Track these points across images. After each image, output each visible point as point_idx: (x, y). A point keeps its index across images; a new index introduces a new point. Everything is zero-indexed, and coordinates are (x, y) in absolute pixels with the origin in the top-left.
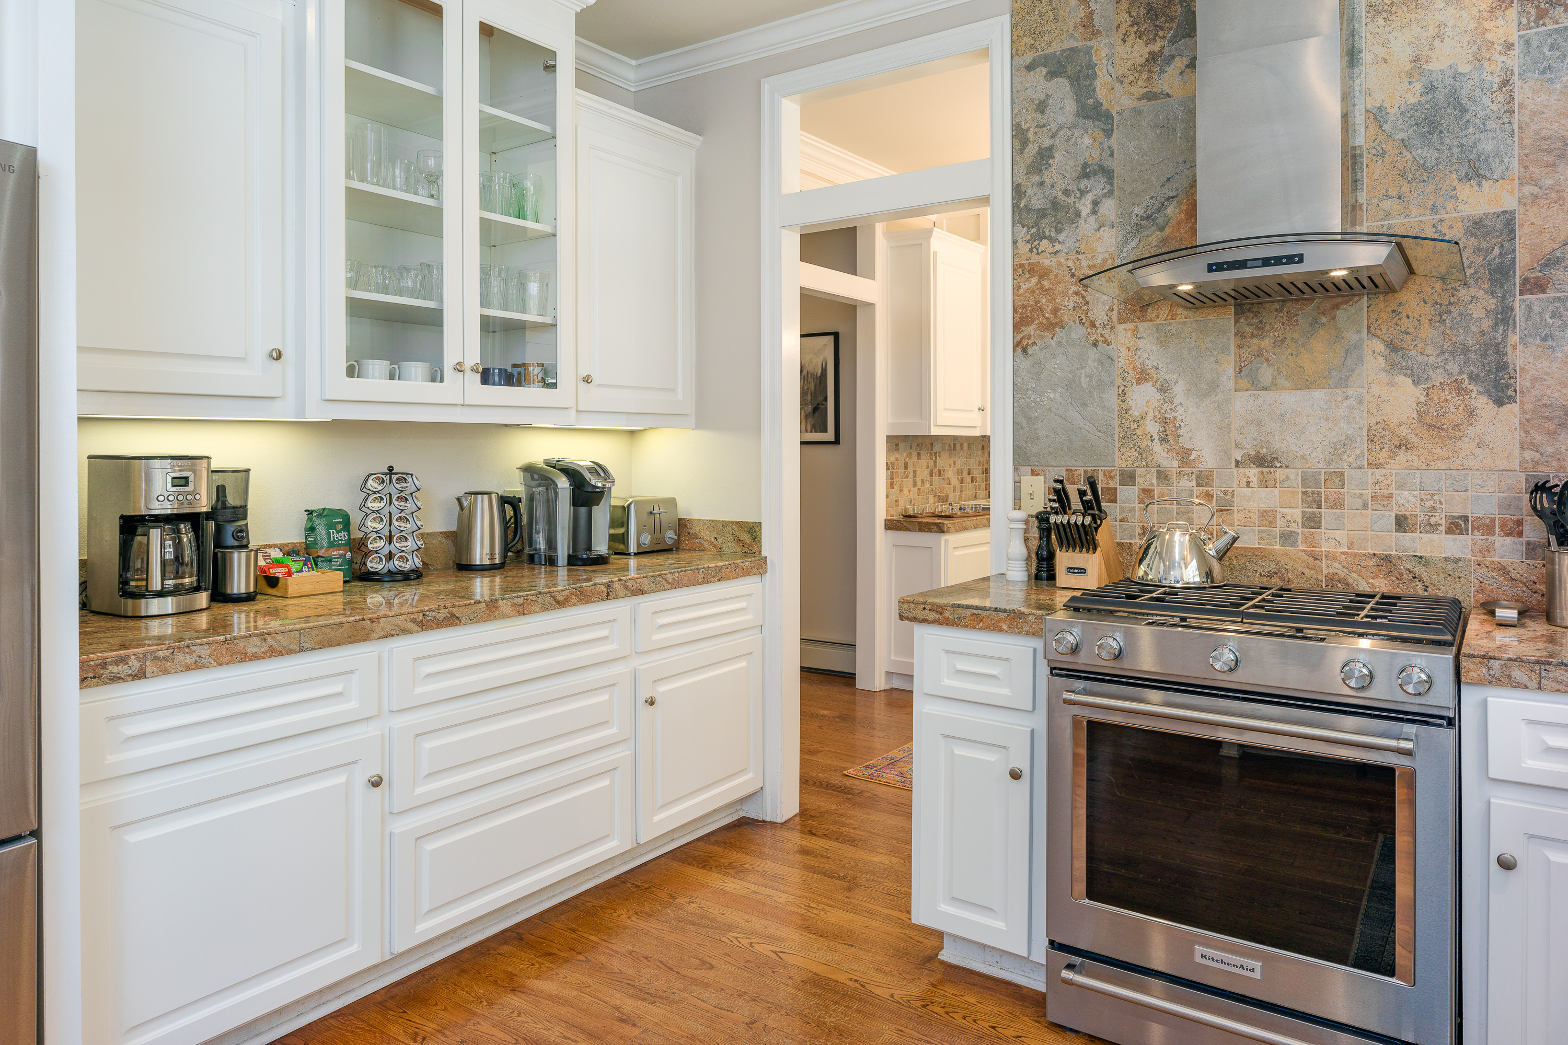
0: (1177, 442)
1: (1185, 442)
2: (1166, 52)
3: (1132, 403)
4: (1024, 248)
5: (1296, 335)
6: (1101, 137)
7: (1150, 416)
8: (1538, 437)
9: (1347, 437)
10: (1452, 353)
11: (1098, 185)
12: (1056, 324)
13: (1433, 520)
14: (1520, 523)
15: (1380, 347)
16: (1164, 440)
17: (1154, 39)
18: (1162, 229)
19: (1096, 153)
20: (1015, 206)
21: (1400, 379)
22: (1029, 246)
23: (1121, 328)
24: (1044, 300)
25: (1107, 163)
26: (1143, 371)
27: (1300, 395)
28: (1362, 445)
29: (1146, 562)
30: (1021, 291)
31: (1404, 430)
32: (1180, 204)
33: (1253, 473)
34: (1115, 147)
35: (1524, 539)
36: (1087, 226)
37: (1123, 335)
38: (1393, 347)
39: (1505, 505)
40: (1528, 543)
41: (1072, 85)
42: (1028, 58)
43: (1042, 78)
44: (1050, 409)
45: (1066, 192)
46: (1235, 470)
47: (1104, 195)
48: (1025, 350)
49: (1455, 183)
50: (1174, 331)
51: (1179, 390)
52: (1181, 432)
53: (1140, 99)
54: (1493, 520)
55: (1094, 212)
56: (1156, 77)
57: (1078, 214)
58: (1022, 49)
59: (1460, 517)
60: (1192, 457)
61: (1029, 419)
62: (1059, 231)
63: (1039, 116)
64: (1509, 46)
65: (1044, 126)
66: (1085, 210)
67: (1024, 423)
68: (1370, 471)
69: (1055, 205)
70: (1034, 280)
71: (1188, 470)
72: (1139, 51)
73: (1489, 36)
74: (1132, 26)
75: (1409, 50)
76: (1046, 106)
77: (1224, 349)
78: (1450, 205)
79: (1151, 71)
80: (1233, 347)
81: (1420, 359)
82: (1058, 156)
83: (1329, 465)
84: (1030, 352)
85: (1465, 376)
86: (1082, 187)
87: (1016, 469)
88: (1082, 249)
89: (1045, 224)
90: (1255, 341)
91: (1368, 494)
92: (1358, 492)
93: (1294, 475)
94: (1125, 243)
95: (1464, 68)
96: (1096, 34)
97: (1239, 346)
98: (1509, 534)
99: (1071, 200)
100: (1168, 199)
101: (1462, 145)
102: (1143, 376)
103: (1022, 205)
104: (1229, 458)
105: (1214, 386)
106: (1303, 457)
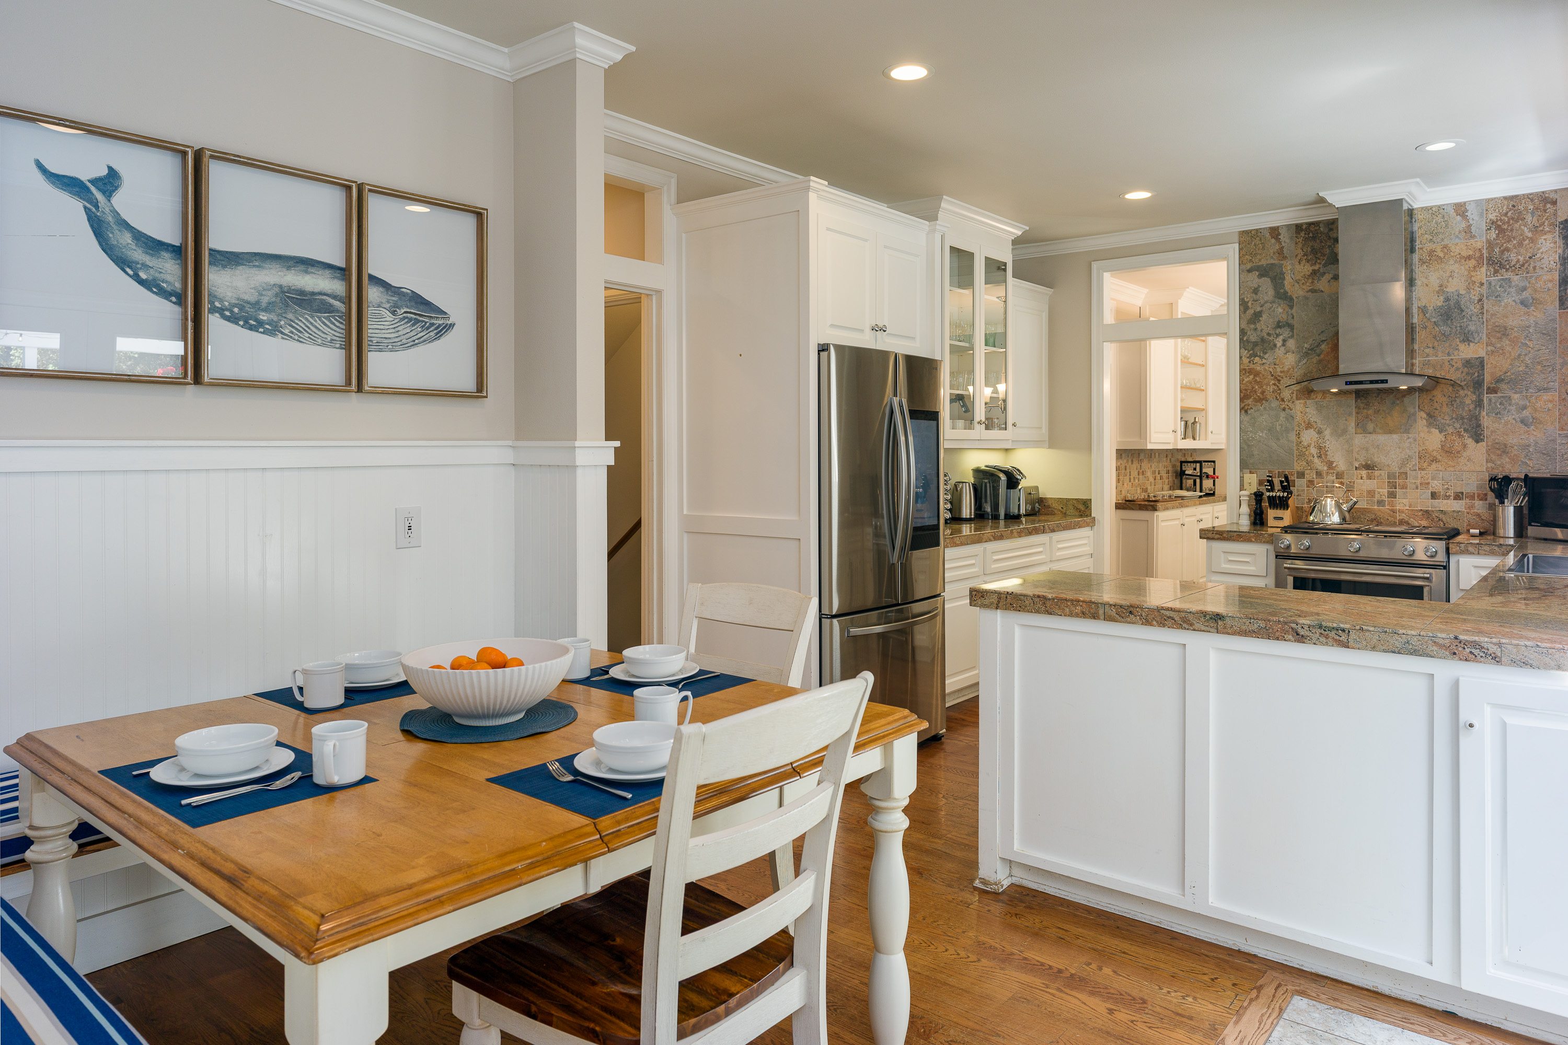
0: (1326, 458)
1: (1330, 458)
2: (1321, 271)
3: (1303, 439)
4: (1246, 361)
5: (1385, 409)
6: (1287, 309)
7: (1313, 445)
8: (1494, 457)
9: (1409, 456)
10: (1456, 419)
11: (1286, 332)
12: (1263, 399)
13: (1448, 494)
14: (1486, 495)
15: (1424, 415)
16: (1320, 457)
17: (1315, 264)
18: (1319, 355)
19: (1285, 316)
20: (1241, 340)
21: (1433, 430)
22: (1248, 360)
23: (1298, 402)
24: (1257, 387)
25: (1291, 321)
26: (1309, 423)
27: (1386, 436)
28: (1415, 460)
29: (1313, 514)
30: (1244, 382)
31: (1435, 454)
32: (1328, 344)
33: (1364, 473)
34: (1295, 314)
35: (1487, 502)
36: (1280, 351)
37: (1299, 405)
38: (1430, 415)
39: (1480, 487)
40: (1489, 504)
41: (1272, 282)
42: (1249, 266)
43: (1256, 277)
44: (1260, 441)
45: (1269, 334)
46: (1355, 471)
47: (1289, 337)
48: (1246, 411)
49: (1458, 343)
50: (1325, 405)
51: (1327, 433)
52: (1328, 453)
53: (1307, 292)
54: (1474, 494)
55: (1283, 345)
56: (1316, 282)
57: (1275, 345)
58: (1245, 261)
59: (1460, 493)
60: (1334, 465)
61: (1248, 446)
62: (1265, 353)
63: (1254, 295)
64: (1482, 284)
65: (1257, 301)
66: (1279, 344)
67: (1246, 448)
68: (1419, 472)
69: (1263, 340)
70: (1252, 377)
71: (1332, 471)
72: (1307, 269)
73: (1473, 279)
74: (1304, 256)
75: (1438, 281)
76: (1258, 291)
77: (1350, 414)
78: (1456, 353)
79: (1313, 279)
80: (1354, 413)
81: (1442, 421)
82: (1264, 316)
83: (1400, 469)
84: (1249, 413)
85: (1462, 430)
86: (1277, 332)
87: (1241, 470)
88: (1277, 362)
89: (1257, 349)
90: (1365, 411)
91: (1419, 482)
92: (1414, 481)
93: (1384, 474)
94: (1300, 361)
95: (1462, 292)
96: (1285, 258)
97: (1357, 413)
98: (1481, 500)
99: (1271, 338)
100: (1322, 341)
101: (1461, 326)
102: (1309, 426)
103: (1245, 339)
104: (1352, 465)
105: (1345, 431)
106: (1388, 465)
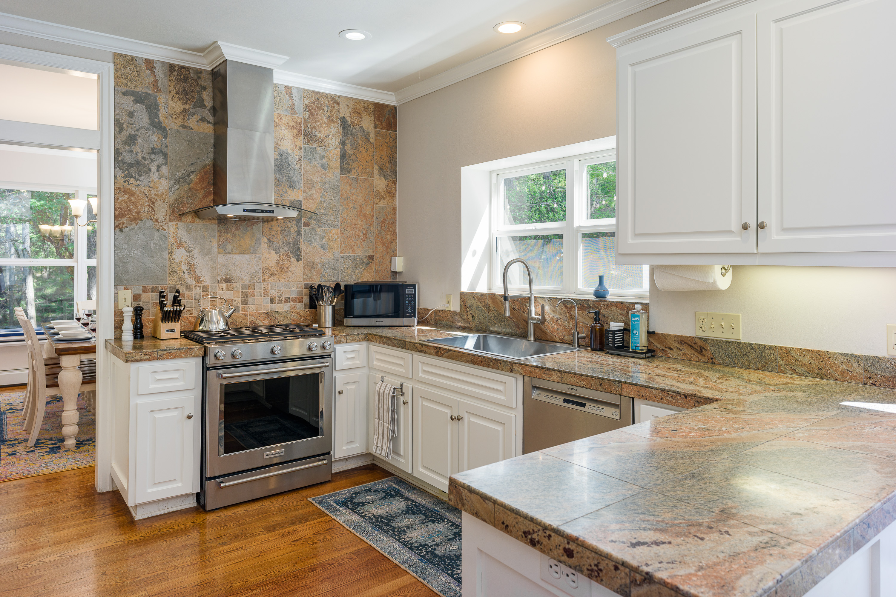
0: (195, 273)
1: (198, 273)
2: (191, 110)
3: (175, 257)
4: (121, 180)
5: (239, 234)
6: (161, 138)
7: (183, 262)
8: (307, 271)
9: (256, 271)
10: (286, 244)
11: (160, 159)
12: (138, 219)
13: (280, 299)
14: (302, 298)
15: (266, 240)
16: (189, 273)
17: (186, 103)
18: (189, 184)
19: (159, 144)
20: (116, 159)
21: (272, 251)
22: (123, 180)
23: (170, 224)
24: (132, 207)
25: (164, 150)
26: (180, 243)
27: (241, 256)
28: (260, 274)
30: (119, 201)
31: (273, 269)
32: (196, 175)
33: (224, 285)
34: (168, 144)
35: (303, 303)
36: (154, 176)
37: (171, 227)
38: (270, 240)
39: (300, 293)
40: (304, 304)
41: (147, 110)
42: (124, 89)
43: (131, 101)
44: (135, 258)
45: (144, 158)
46: (218, 284)
47: (163, 164)
48: (121, 229)
49: (287, 188)
50: (193, 227)
51: (196, 252)
52: (196, 269)
53: (179, 127)
54: (296, 298)
55: (158, 170)
56: (186, 119)
57: (150, 170)
58: (120, 84)
59: (287, 298)
60: (201, 280)
61: (123, 263)
62: (141, 176)
63: (129, 118)
64: (301, 148)
65: (132, 124)
66: (154, 169)
67: (121, 265)
68: (263, 283)
69: (138, 162)
70: (127, 196)
71: (199, 285)
72: (179, 106)
73: (296, 143)
74: (176, 93)
75: (275, 140)
76: (134, 115)
77: (214, 237)
78: (286, 195)
79: (184, 116)
80: (217, 236)
81: (277, 245)
82: (139, 141)
83: (250, 281)
84: (124, 231)
85: (289, 251)
86: (152, 158)
87: (115, 287)
88: (152, 185)
89: (132, 170)
90: (225, 234)
91: (262, 291)
92: (259, 291)
93: (238, 285)
94: (172, 187)
95: (290, 152)
96: (159, 91)
97: (220, 236)
98: (300, 302)
99: (146, 162)
100: (192, 172)
101: (289, 176)
102: (180, 245)
103: (120, 159)
104: (216, 280)
105: (210, 251)
106: (242, 279)
